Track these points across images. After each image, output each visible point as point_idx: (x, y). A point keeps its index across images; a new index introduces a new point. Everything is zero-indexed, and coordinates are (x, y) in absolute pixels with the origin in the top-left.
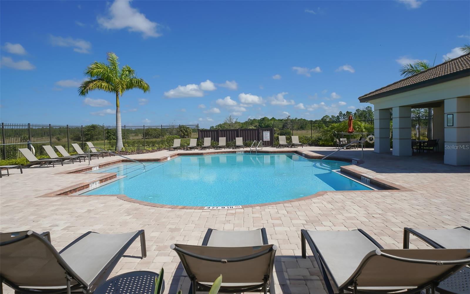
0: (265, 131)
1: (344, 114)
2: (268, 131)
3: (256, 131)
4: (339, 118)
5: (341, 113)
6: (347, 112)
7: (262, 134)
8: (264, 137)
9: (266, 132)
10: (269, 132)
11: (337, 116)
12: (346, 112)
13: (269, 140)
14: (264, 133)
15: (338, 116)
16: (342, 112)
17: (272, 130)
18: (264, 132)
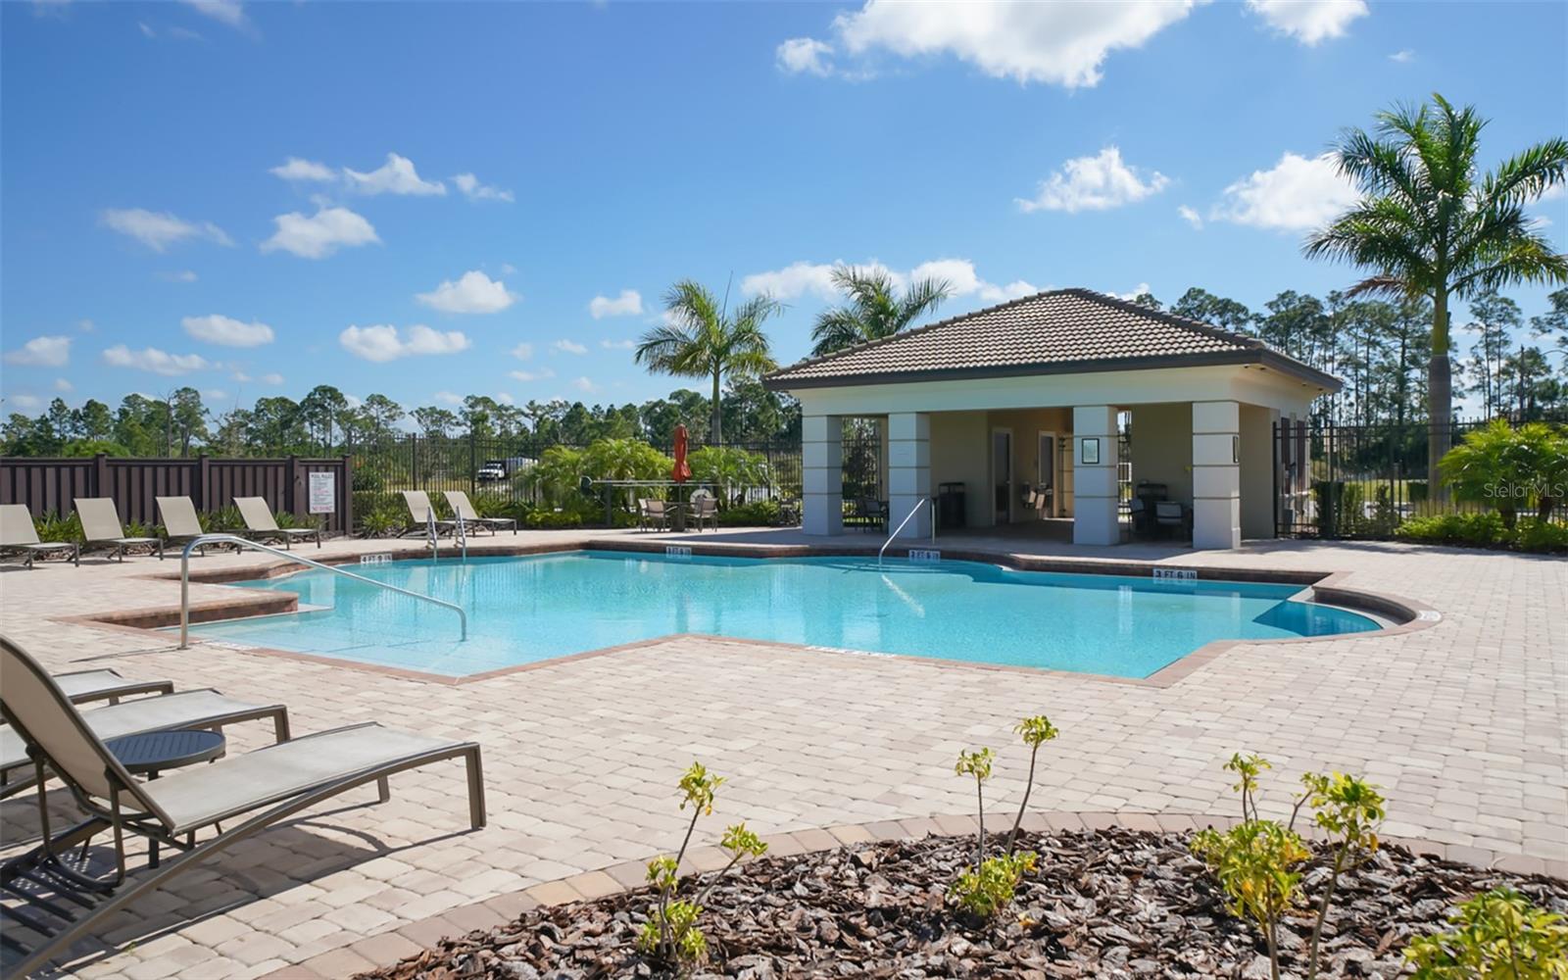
0: (317, 471)
1: (76, 412)
2: (327, 471)
3: (281, 470)
4: (51, 426)
5: (59, 407)
6: (91, 405)
7: (303, 483)
8: (312, 497)
9: (320, 474)
10: (333, 474)
11: (38, 418)
12: (84, 405)
13: (333, 510)
14: (312, 480)
15: (43, 421)
16: (66, 404)
17: (343, 467)
18: (311, 474)
